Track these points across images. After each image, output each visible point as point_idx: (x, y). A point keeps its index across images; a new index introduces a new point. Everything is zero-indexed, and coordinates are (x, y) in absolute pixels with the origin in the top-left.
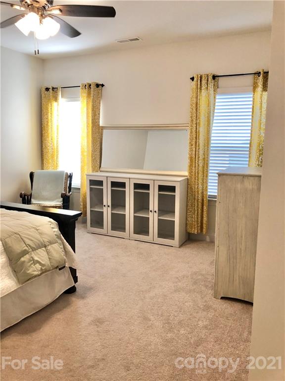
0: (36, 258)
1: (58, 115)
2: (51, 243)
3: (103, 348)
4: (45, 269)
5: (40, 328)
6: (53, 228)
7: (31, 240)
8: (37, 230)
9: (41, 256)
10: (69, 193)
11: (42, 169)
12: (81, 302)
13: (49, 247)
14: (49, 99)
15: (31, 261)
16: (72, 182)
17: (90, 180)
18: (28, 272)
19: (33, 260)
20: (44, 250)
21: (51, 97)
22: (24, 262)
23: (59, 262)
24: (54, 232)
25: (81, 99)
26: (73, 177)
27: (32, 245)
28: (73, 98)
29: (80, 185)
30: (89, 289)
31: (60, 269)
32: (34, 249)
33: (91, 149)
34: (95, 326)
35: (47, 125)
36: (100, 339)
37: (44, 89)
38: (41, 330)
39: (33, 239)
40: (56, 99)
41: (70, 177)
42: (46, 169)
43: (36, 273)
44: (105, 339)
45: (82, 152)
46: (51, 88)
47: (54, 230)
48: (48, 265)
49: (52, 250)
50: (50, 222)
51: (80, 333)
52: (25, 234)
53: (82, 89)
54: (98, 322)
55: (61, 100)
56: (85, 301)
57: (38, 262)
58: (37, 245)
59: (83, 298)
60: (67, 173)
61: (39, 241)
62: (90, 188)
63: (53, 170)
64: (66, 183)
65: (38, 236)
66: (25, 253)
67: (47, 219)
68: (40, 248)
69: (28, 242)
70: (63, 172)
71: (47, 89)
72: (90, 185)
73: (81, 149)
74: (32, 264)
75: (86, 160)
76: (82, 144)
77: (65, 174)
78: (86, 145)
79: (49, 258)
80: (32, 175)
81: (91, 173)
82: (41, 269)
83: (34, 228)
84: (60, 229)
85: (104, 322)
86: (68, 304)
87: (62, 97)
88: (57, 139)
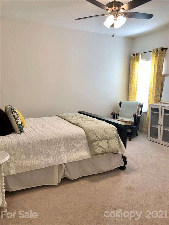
0: (101, 145)
1: (138, 70)
2: (111, 138)
3: (125, 203)
4: (105, 151)
5: (99, 181)
6: (114, 131)
7: (100, 135)
8: (104, 130)
9: (104, 144)
10: (140, 115)
11: (128, 100)
12: (125, 175)
13: (109, 141)
14: (134, 61)
15: (98, 145)
16: (143, 109)
17: (152, 108)
18: (96, 151)
19: (99, 145)
20: (106, 141)
21: (135, 59)
22: (94, 145)
23: (114, 149)
24: (114, 133)
25: (152, 59)
26: (143, 106)
27: (99, 137)
28: (147, 59)
29: (147, 111)
30: (133, 170)
31: (114, 154)
32: (100, 140)
33: (155, 89)
34: (127, 190)
35: (132, 75)
36: (126, 197)
37: (132, 55)
38: (99, 182)
39: (101, 135)
40: (138, 60)
41: (142, 105)
42: (130, 101)
43: (99, 152)
44: (128, 198)
45: (150, 91)
46: (135, 54)
47: (114, 132)
48: (107, 150)
49: (111, 142)
50: (113, 127)
51: (117, 191)
52: (98, 131)
53: (153, 52)
54: (130, 188)
55: (141, 60)
56: (128, 176)
57: (101, 147)
58: (103, 138)
59: (127, 174)
60: (140, 103)
61: (104, 136)
62: (151, 113)
63: (133, 101)
64: (138, 109)
65: (104, 134)
66: (95, 141)
67: (112, 126)
68: (104, 140)
69: (98, 135)
70: (138, 102)
71: (134, 55)
72: (151, 111)
73: (149, 89)
74: (98, 147)
75: (152, 95)
76: (150, 86)
77: (138, 103)
78: (152, 86)
79: (108, 146)
80: (120, 103)
81: (154, 104)
82: (103, 151)
83: (103, 129)
84: (118, 132)
85: (132, 190)
86: (118, 175)
87: (141, 59)
88: (137, 83)
